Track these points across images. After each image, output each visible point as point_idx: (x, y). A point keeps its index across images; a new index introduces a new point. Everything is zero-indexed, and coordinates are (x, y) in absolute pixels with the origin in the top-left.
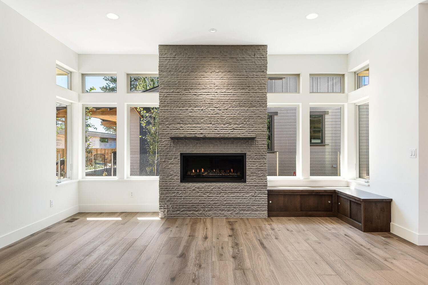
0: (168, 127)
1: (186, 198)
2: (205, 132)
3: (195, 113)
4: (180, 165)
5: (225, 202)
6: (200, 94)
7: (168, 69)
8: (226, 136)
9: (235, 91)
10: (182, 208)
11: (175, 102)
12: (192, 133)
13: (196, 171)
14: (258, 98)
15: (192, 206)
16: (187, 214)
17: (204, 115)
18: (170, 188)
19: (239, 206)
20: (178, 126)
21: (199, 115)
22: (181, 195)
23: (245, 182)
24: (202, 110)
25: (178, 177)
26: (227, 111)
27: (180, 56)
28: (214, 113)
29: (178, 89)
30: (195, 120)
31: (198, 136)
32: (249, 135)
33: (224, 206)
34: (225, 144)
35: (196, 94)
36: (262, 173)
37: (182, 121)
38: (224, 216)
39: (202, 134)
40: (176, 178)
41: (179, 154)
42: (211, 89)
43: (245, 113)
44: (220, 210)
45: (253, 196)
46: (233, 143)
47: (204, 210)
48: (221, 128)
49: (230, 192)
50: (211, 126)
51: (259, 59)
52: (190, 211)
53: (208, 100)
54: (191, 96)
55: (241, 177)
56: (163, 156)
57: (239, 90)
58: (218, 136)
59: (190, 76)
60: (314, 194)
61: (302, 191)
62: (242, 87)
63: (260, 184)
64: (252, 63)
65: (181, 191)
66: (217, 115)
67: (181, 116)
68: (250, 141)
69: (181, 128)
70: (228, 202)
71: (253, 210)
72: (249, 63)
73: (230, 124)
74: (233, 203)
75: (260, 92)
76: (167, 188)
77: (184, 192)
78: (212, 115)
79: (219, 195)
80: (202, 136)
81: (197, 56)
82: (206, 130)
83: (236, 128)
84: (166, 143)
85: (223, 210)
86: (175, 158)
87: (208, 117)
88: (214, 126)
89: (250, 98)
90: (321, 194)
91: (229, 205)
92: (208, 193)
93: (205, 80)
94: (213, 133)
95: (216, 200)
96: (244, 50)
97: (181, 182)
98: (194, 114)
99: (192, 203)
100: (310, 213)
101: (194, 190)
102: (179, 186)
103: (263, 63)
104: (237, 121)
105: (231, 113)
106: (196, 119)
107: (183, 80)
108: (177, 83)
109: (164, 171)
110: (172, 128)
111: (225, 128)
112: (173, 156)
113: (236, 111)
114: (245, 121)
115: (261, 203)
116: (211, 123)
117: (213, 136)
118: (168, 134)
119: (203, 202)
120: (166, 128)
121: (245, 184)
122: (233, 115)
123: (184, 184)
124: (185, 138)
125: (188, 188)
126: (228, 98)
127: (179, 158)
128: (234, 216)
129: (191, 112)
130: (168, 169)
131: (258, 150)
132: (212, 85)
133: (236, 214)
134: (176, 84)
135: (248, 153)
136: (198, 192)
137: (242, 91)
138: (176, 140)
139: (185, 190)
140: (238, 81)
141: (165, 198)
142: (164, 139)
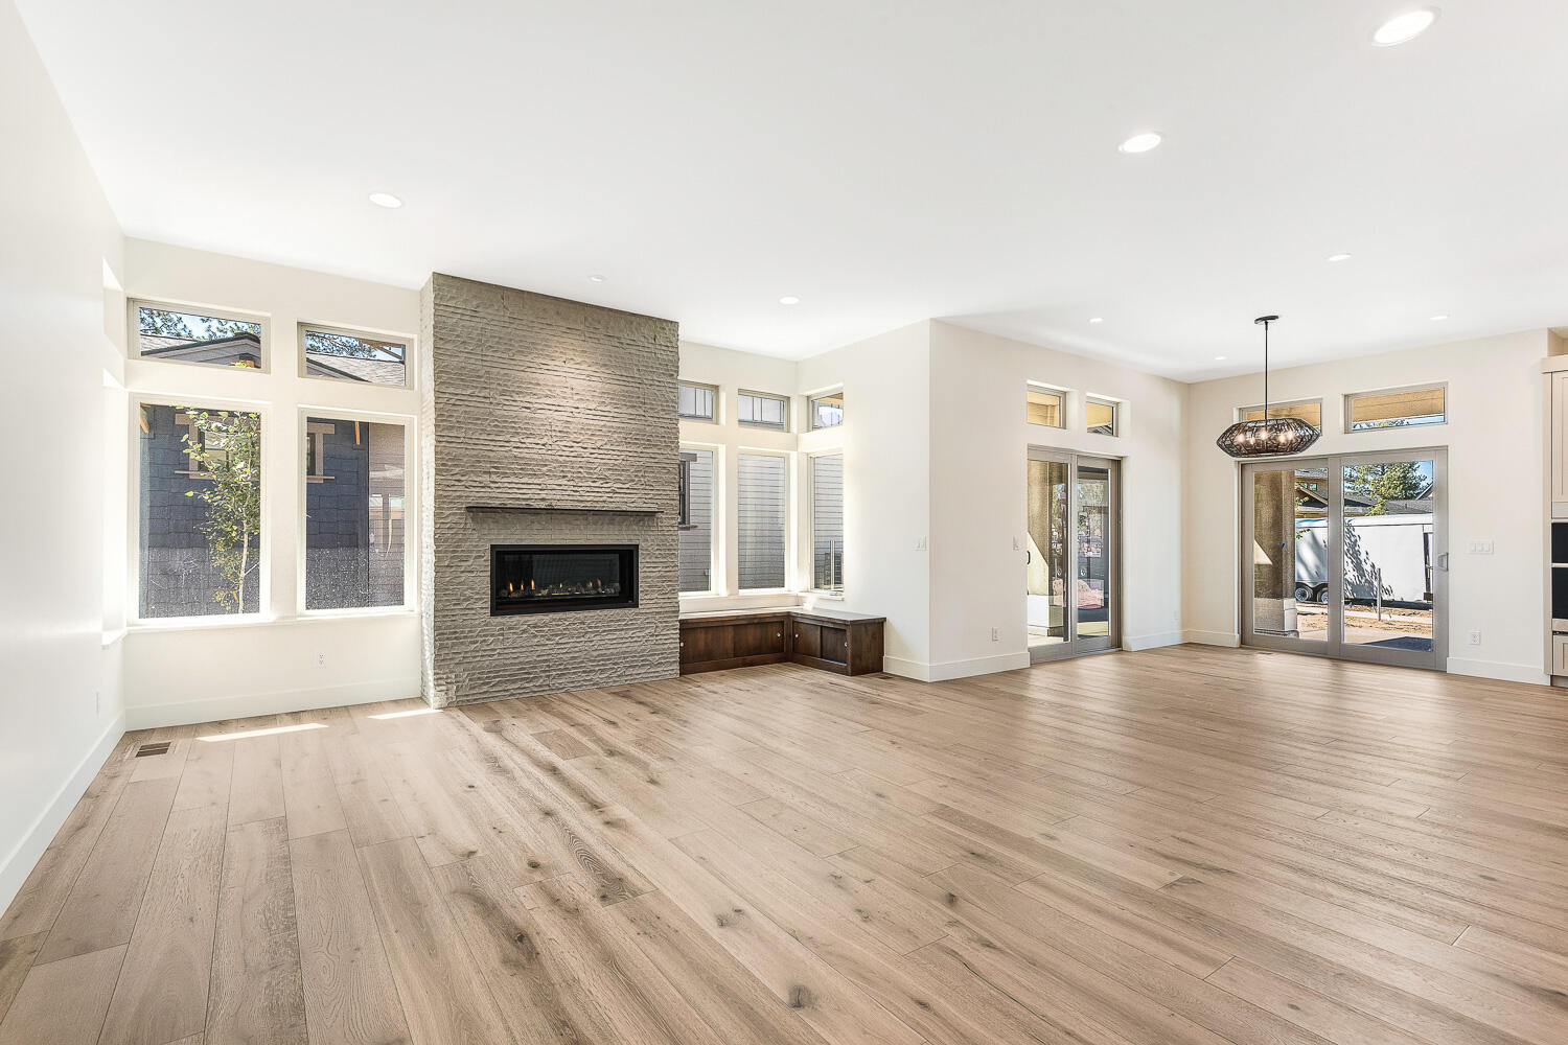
0: (459, 481)
1: (506, 651)
2: (550, 497)
3: (526, 450)
4: (489, 573)
5: (595, 654)
6: (541, 407)
7: (458, 336)
8: (599, 506)
9: (616, 410)
10: (494, 677)
11: (478, 419)
12: (520, 496)
13: (516, 588)
14: (663, 430)
15: (520, 669)
16: (507, 690)
17: (549, 458)
18: (462, 632)
19: (625, 658)
20: (486, 478)
21: (536, 456)
22: (492, 647)
23: (636, 606)
24: (544, 445)
25: (485, 603)
26: (601, 452)
27: (490, 311)
28: (572, 454)
29: (486, 388)
30: (526, 468)
31: (535, 505)
32: (644, 505)
33: (594, 661)
34: (595, 523)
35: (528, 405)
36: (669, 586)
37: (496, 468)
38: (593, 685)
39: (543, 499)
40: (479, 604)
41: (488, 546)
42: (564, 398)
43: (637, 459)
44: (584, 672)
45: (653, 636)
46: (612, 522)
47: (548, 676)
48: (588, 489)
49: (605, 631)
50: (566, 482)
51: (663, 348)
52: (514, 682)
53: (559, 424)
54: (516, 409)
55: (627, 596)
56: (446, 552)
57: (624, 410)
58: (581, 506)
59: (513, 362)
60: (756, 621)
61: (738, 618)
62: (630, 401)
63: (667, 609)
64: (649, 355)
65: (492, 635)
66: (579, 459)
67: (491, 454)
68: (646, 518)
69: (492, 485)
70: (600, 652)
71: (651, 665)
72: (645, 354)
73: (605, 479)
74: (612, 654)
75: (667, 416)
76: (456, 632)
77: (501, 638)
78: (567, 459)
79: (582, 639)
80: (543, 505)
81: (531, 319)
82: (554, 492)
83: (618, 491)
84: (455, 519)
85: (590, 671)
86: (476, 557)
87: (557, 460)
88: (571, 483)
89: (648, 428)
90: (767, 620)
91: (603, 660)
92: (557, 635)
93: (548, 378)
94: (571, 498)
95: (577, 649)
96: (635, 324)
97: (493, 614)
98: (524, 453)
99: (520, 663)
100: (749, 658)
101: (524, 631)
102: (486, 625)
103: (671, 358)
104: (621, 475)
105: (609, 457)
106: (531, 465)
107: (498, 370)
108: (481, 373)
109: (447, 590)
110: (471, 483)
111: (597, 490)
112: (471, 551)
113: (618, 453)
114: (636, 476)
115: (669, 648)
116: (564, 477)
117: (568, 505)
118: (460, 497)
119: (545, 658)
120: (454, 483)
121: (637, 610)
122: (613, 461)
123: (499, 619)
124: (504, 509)
125: (510, 629)
126: (602, 423)
127: (488, 556)
128: (615, 681)
129: (518, 448)
130: (459, 584)
131: (663, 538)
132: (565, 390)
133: (619, 676)
134: (481, 377)
135: (642, 545)
136: (536, 636)
137: (630, 411)
138: (478, 512)
139: (502, 635)
140: (624, 388)
141: (451, 656)
142: (449, 509)
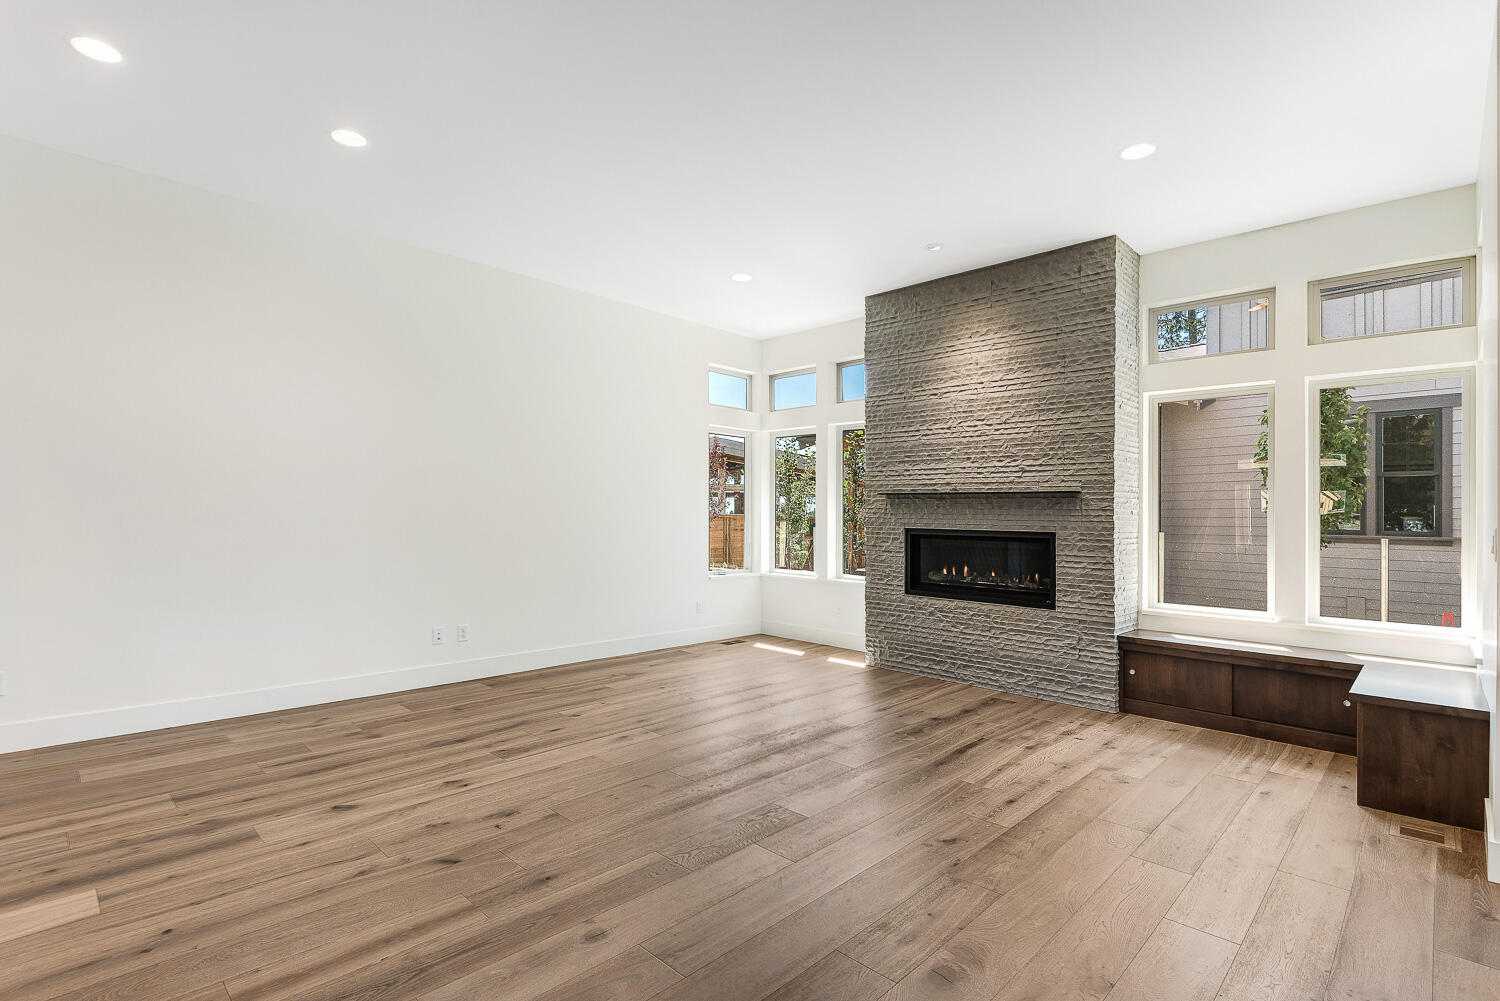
0: (881, 472)
1: (917, 629)
2: (954, 481)
3: (933, 437)
4: (903, 555)
5: (1002, 653)
6: (945, 390)
7: (881, 345)
8: (1005, 488)
9: (1026, 375)
10: (907, 651)
11: (895, 414)
12: (928, 482)
13: (949, 571)
14: (1089, 386)
15: (927, 649)
16: (917, 667)
17: (952, 441)
18: (884, 605)
19: (1036, 667)
20: (901, 467)
21: (941, 441)
22: (905, 622)
23: (1052, 607)
24: (949, 428)
25: (900, 582)
26: (1007, 426)
27: (905, 313)
28: (977, 434)
29: (901, 385)
30: (935, 454)
31: (941, 489)
32: (1063, 484)
33: (1000, 661)
34: (1001, 507)
35: (935, 392)
36: (1098, 589)
37: (910, 455)
38: (1000, 687)
39: (948, 484)
40: (895, 582)
41: (902, 529)
42: (968, 375)
43: (1051, 428)
44: (989, 670)
45: (1074, 648)
46: (1020, 506)
47: (954, 664)
48: (993, 470)
49: (1012, 630)
50: (969, 465)
51: (1093, 278)
52: (924, 660)
53: (963, 404)
54: (925, 397)
55: (1043, 597)
56: (872, 533)
57: (1037, 372)
58: (985, 489)
59: (924, 354)
62: (1043, 360)
63: (1094, 619)
64: (1071, 294)
65: (906, 612)
66: (984, 438)
67: (905, 445)
68: (1064, 500)
69: (905, 473)
70: (1007, 653)
71: (1072, 684)
72: (1065, 295)
73: (1013, 457)
74: (1020, 658)
75: (1095, 366)
76: (879, 604)
77: (913, 615)
78: (972, 440)
79: (988, 634)
80: (948, 489)
81: (938, 305)
82: (958, 476)
83: (1028, 469)
84: (878, 504)
85: (996, 671)
86: (894, 539)
87: (960, 443)
88: (976, 465)
89: (1067, 388)
91: (1010, 662)
92: (961, 624)
93: (957, 358)
94: (975, 481)
95: (981, 643)
96: (1051, 264)
97: (907, 592)
98: (932, 440)
99: (928, 644)
100: (1264, 725)
101: (931, 614)
102: (901, 601)
103: (1101, 288)
104: (1032, 450)
105: (1016, 430)
106: (936, 450)
107: (909, 366)
108: (897, 373)
109: (874, 566)
110: (889, 473)
111: (1002, 470)
112: (890, 534)
113: (1029, 425)
114: (1052, 449)
115: (1097, 670)
116: (969, 459)
117: (973, 488)
118: (882, 485)
119: (950, 644)
120: (877, 474)
121: (1052, 613)
122: (1022, 435)
123: (910, 598)
124: (915, 495)
125: (920, 608)
126: (1009, 393)
127: (902, 538)
128: (1024, 691)
129: (926, 435)
130: (881, 561)
131: (1088, 525)
132: (971, 367)
133: (1029, 686)
134: (896, 376)
135: (1060, 533)
136: (941, 621)
137: (1044, 371)
138: (896, 498)
139: (913, 613)
140: (1033, 346)
141: (876, 624)
142: (874, 496)
